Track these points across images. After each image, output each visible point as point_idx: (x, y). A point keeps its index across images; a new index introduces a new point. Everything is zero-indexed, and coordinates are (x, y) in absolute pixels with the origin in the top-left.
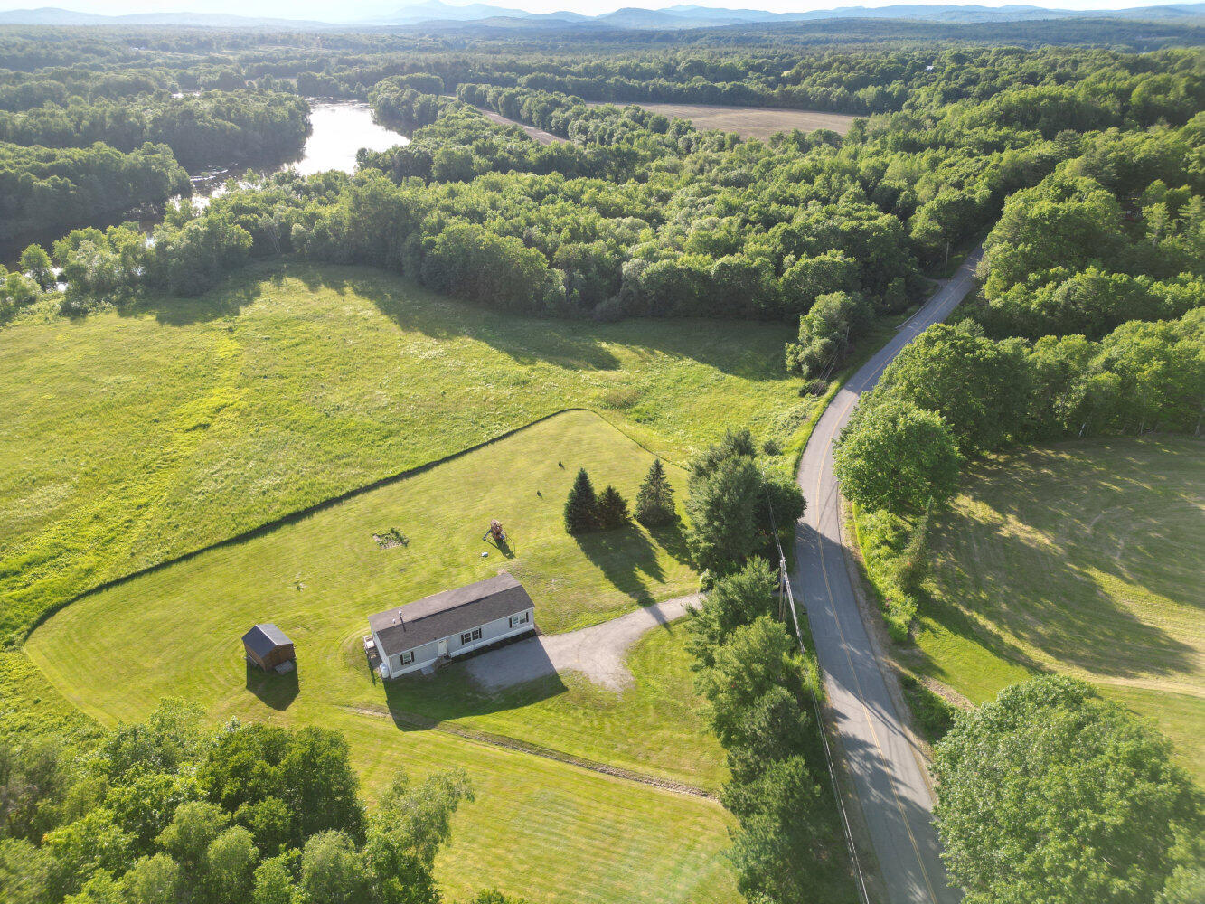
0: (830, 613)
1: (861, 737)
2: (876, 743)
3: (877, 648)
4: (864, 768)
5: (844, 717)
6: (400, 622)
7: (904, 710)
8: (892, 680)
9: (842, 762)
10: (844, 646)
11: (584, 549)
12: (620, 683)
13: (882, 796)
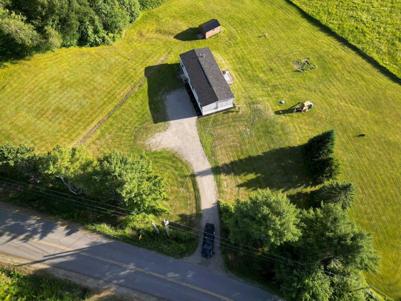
0: (170, 275)
1: (50, 235)
2: (42, 242)
3: (124, 291)
4: (30, 225)
5: (68, 234)
6: (198, 56)
7: (60, 274)
8: (90, 283)
9: (38, 217)
10: (132, 266)
11: (282, 150)
12: (152, 145)
13: (9, 225)
